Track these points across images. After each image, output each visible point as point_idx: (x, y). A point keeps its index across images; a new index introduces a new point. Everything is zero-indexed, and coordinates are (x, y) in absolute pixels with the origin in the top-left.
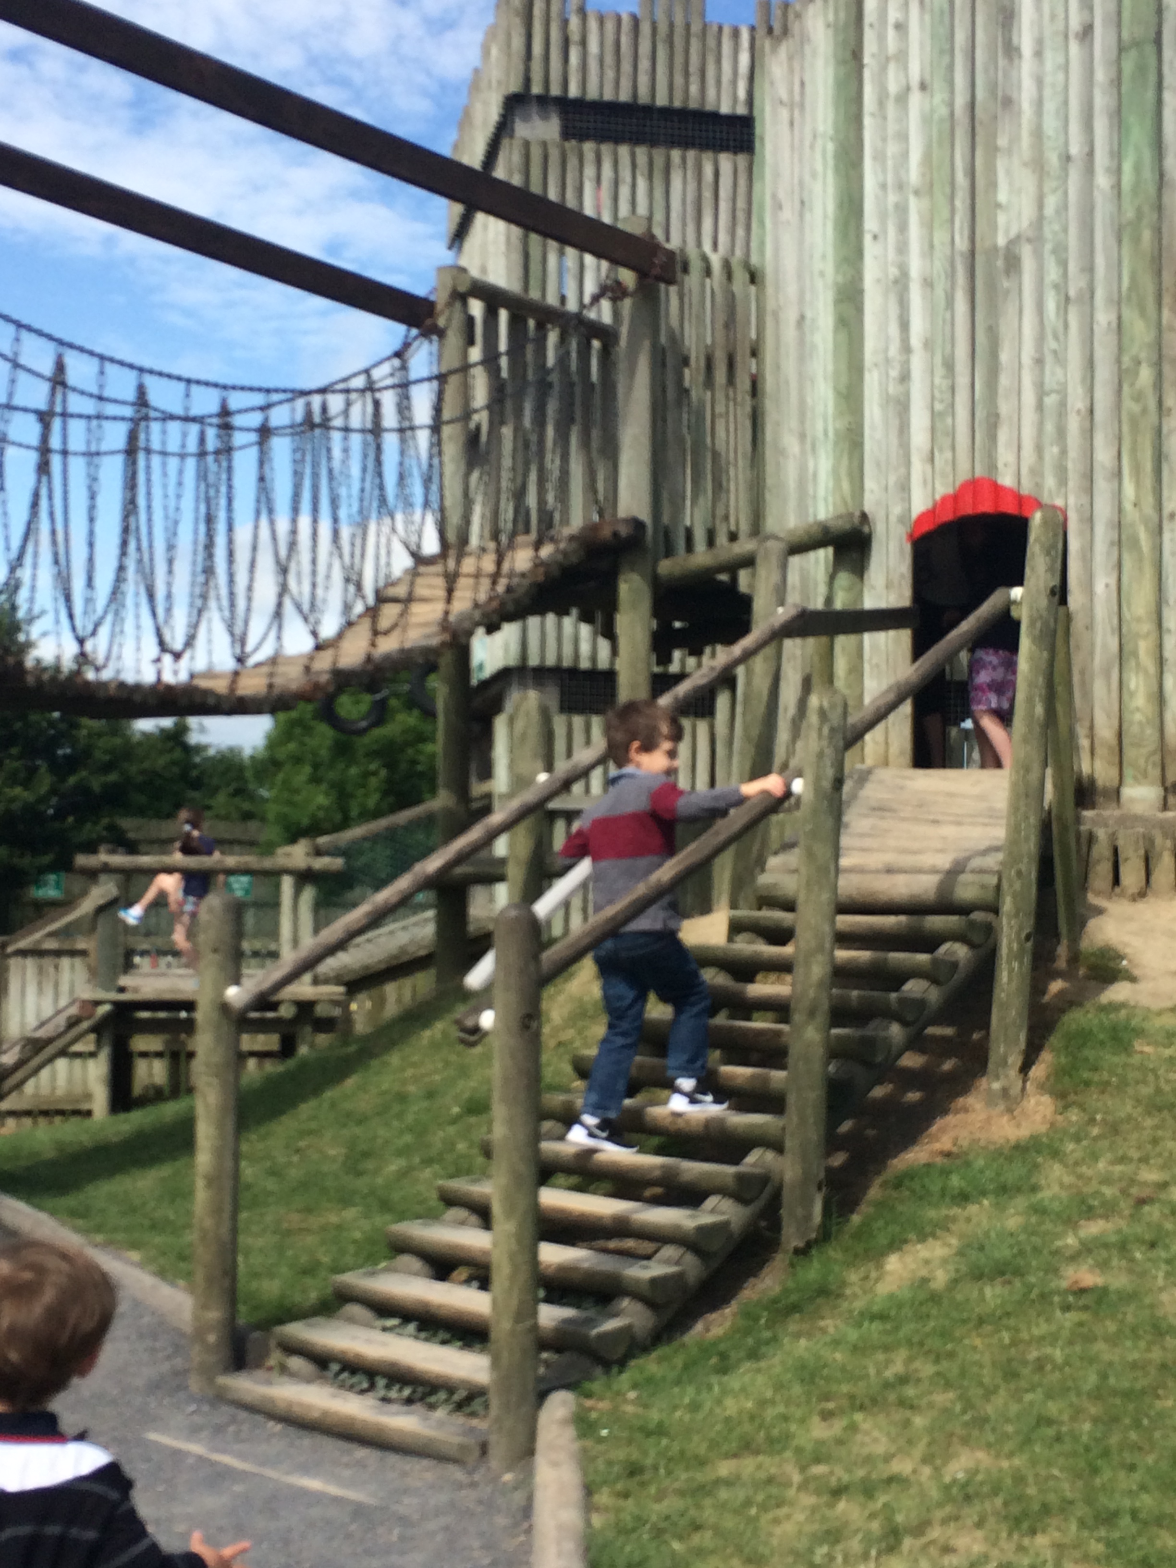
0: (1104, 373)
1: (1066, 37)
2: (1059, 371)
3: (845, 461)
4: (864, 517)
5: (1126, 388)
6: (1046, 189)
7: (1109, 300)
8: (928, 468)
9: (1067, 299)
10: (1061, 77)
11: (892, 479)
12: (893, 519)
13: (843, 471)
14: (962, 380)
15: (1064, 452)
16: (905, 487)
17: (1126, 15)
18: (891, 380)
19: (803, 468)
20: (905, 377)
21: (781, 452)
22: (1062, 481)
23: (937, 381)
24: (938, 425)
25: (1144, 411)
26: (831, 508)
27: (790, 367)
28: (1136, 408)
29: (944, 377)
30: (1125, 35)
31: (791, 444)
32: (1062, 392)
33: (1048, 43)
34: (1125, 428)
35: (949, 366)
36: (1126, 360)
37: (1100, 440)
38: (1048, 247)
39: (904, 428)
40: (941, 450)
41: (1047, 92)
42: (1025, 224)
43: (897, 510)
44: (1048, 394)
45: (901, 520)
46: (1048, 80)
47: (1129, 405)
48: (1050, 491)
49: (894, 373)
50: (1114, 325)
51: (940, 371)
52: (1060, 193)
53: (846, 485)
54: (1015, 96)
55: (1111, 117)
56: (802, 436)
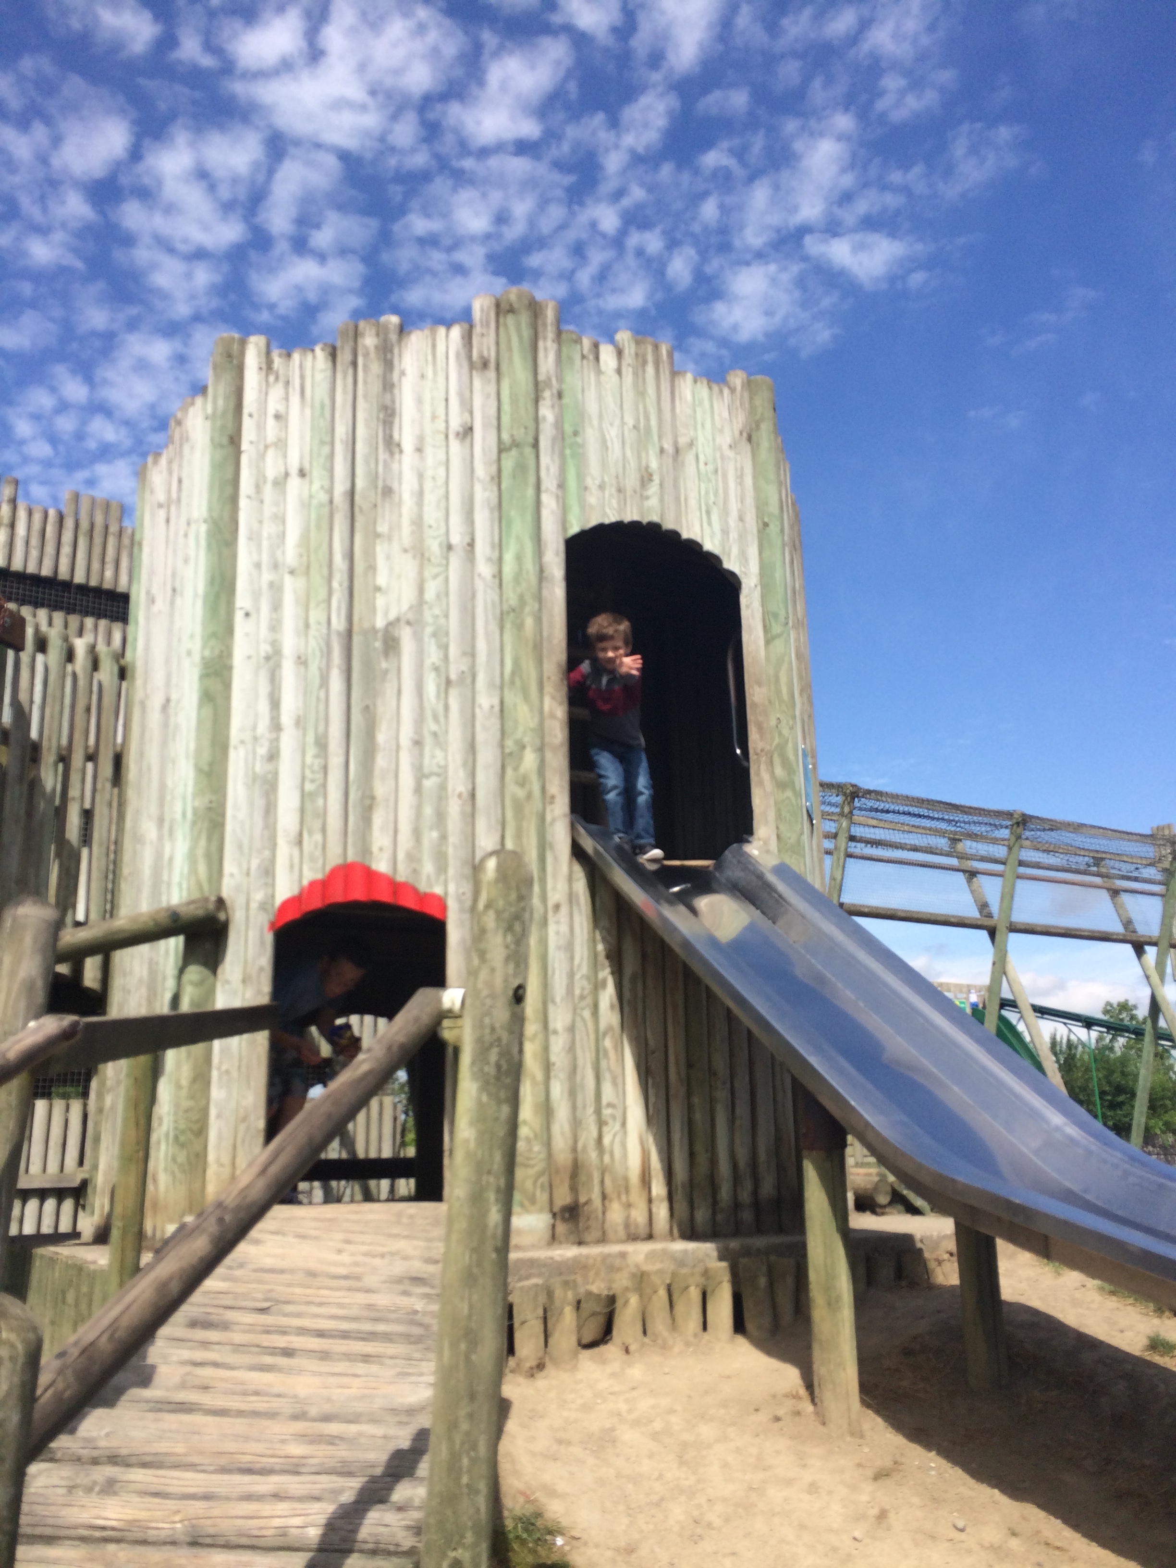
0: (487, 756)
1: (447, 437)
2: (439, 754)
3: (203, 842)
4: (221, 902)
5: (509, 772)
6: (427, 574)
7: (490, 685)
8: (296, 852)
9: (448, 682)
10: (442, 471)
11: (255, 863)
12: (254, 906)
13: (200, 852)
14: (336, 760)
15: (444, 837)
16: (268, 871)
17: (506, 419)
18: (258, 758)
19: (159, 855)
20: (273, 756)
21: (139, 839)
22: (442, 866)
23: (309, 760)
24: (308, 806)
25: (529, 796)
26: (185, 894)
27: (153, 753)
28: (521, 793)
29: (316, 756)
30: (505, 436)
31: (149, 829)
32: (442, 773)
33: (429, 440)
34: (509, 814)
35: (322, 745)
36: (510, 744)
37: (481, 824)
38: (429, 630)
39: (270, 809)
40: (310, 833)
41: (428, 485)
42: (405, 607)
43: (258, 896)
44: (427, 776)
45: (263, 906)
46: (429, 473)
47: (512, 789)
48: (428, 877)
49: (262, 751)
50: (497, 709)
51: (311, 751)
52: (440, 579)
53: (202, 868)
54: (395, 486)
55: (491, 510)
56: (161, 821)
